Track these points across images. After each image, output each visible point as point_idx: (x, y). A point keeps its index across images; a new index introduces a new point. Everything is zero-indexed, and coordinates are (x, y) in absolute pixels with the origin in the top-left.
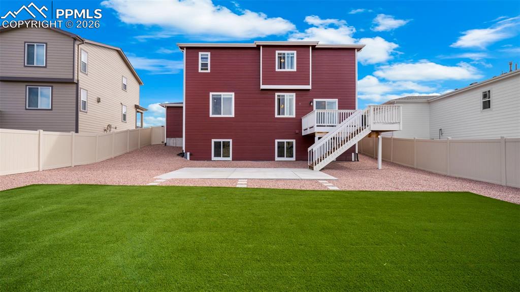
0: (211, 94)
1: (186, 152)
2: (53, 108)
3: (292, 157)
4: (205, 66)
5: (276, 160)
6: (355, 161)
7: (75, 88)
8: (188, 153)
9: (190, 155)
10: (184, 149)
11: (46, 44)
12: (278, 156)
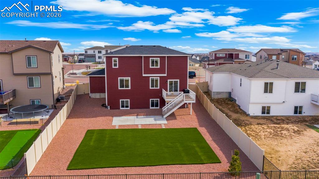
0: (119, 78)
1: (108, 105)
2: (41, 87)
3: (158, 106)
4: (115, 65)
5: (150, 108)
6: (187, 108)
7: (51, 76)
8: (109, 106)
9: (110, 107)
10: (107, 104)
11: (36, 56)
12: (151, 107)
